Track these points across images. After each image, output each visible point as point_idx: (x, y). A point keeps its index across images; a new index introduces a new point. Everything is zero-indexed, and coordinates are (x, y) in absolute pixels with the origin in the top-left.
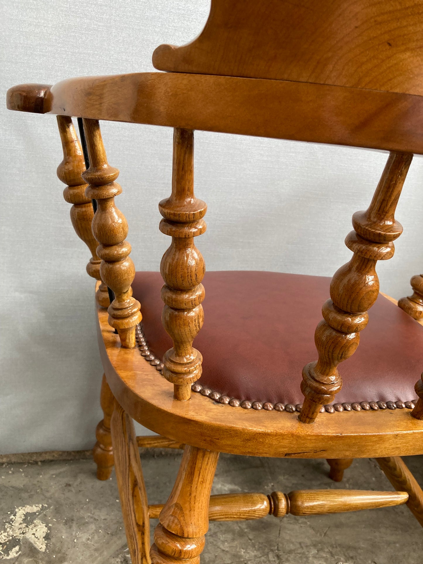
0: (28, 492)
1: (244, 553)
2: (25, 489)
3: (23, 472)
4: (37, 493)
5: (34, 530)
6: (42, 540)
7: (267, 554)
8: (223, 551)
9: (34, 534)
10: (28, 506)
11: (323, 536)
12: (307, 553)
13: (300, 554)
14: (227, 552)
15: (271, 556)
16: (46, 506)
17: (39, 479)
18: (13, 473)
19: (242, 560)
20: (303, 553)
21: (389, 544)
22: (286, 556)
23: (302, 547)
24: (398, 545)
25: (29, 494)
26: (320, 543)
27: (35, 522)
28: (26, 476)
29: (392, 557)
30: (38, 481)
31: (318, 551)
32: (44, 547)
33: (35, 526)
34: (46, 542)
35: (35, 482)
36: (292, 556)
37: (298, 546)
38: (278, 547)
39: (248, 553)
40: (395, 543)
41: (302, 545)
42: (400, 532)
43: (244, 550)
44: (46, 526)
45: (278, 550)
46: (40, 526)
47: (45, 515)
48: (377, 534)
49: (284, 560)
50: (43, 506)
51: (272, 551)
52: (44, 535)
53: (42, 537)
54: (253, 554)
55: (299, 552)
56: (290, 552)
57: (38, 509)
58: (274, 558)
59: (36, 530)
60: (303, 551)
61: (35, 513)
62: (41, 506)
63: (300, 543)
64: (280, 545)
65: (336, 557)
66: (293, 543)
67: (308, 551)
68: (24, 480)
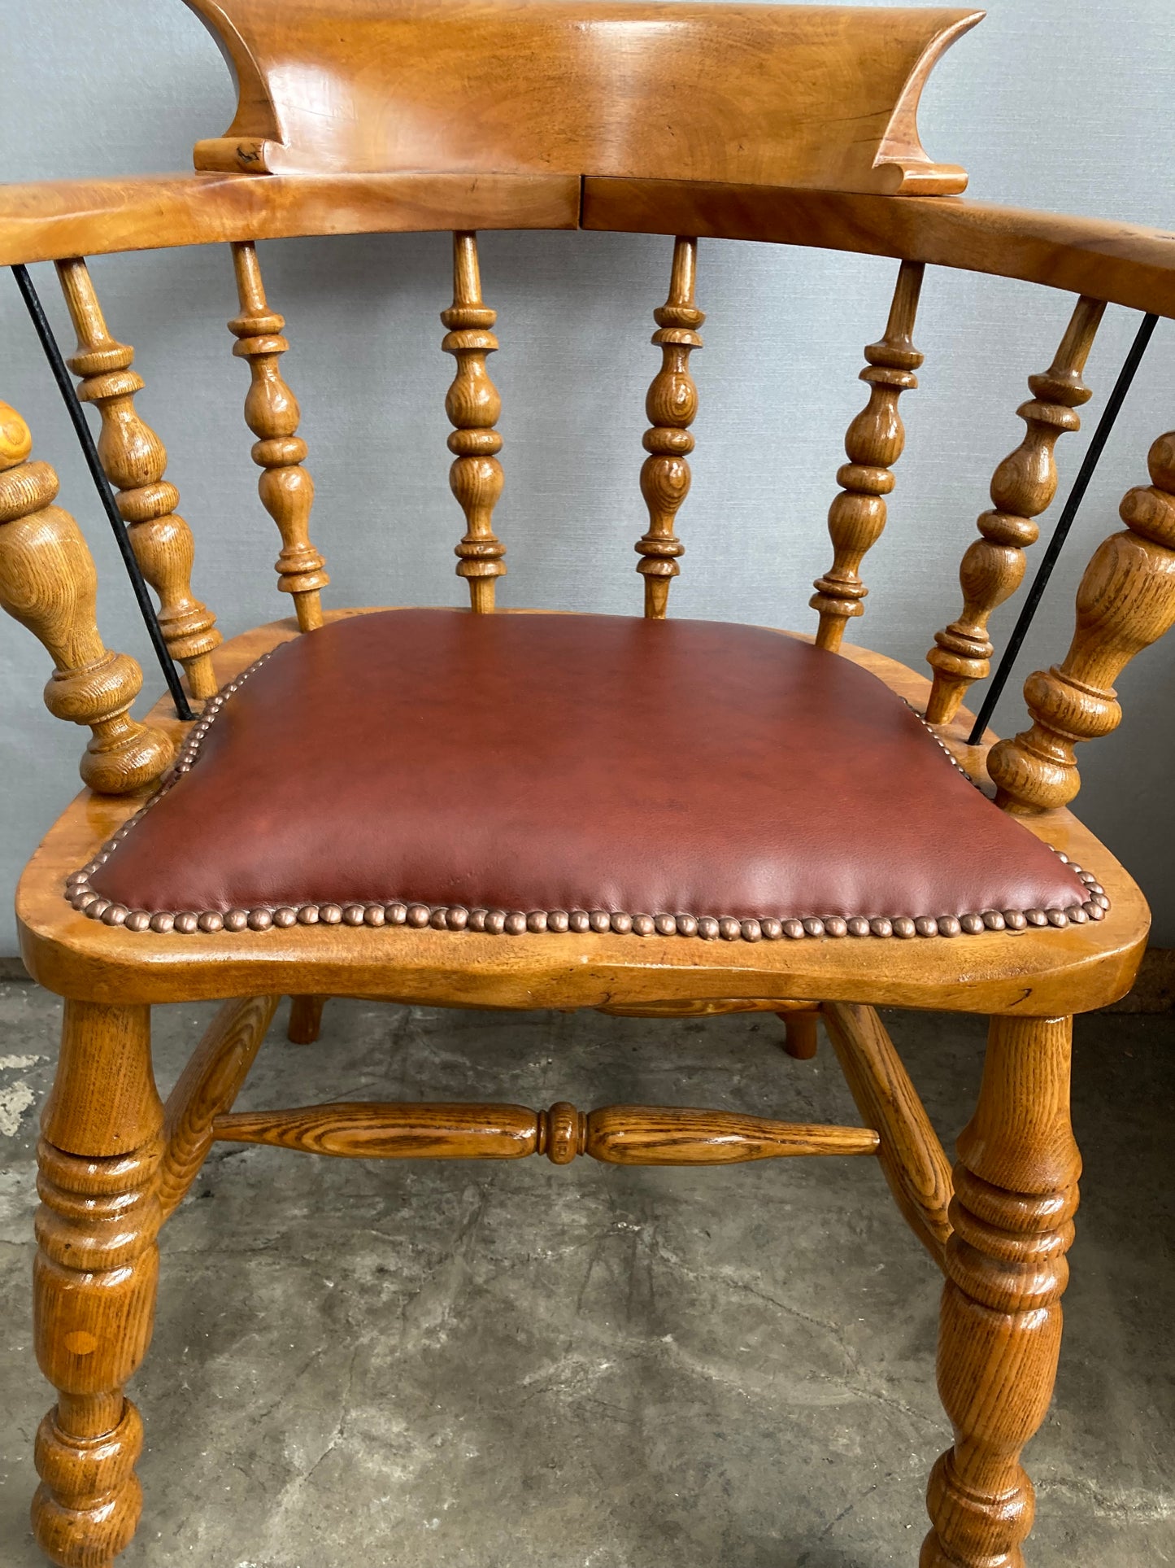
0: (23, 1033)
1: (412, 1181)
2: (19, 1028)
3: (28, 995)
4: (40, 1035)
5: (8, 1097)
6: (16, 1115)
7: (462, 1191)
8: (369, 1173)
9: (4, 1105)
10: (13, 1057)
11: (611, 1170)
12: (554, 1197)
13: (536, 1196)
14: (377, 1175)
15: (469, 1195)
16: (48, 1058)
17: (51, 1012)
18: (8, 996)
19: (401, 1192)
20: (547, 1197)
21: (767, 1201)
22: (503, 1197)
23: (549, 1185)
24: (788, 1208)
25: (23, 1036)
26: (594, 1183)
27: (16, 1084)
28: (30, 1004)
29: (758, 1227)
30: (49, 1015)
31: (583, 1196)
32: (15, 1128)
33: (12, 1092)
34: (22, 1120)
35: (43, 1016)
36: (517, 1199)
37: (543, 1182)
38: (493, 1180)
39: (422, 1183)
40: (783, 1202)
41: (553, 1181)
42: (813, 1182)
43: (415, 1177)
44: (33, 1094)
45: (491, 1184)
46: (21, 1093)
47: (40, 1075)
48: (750, 1181)
49: (494, 1202)
50: (40, 1058)
51: (477, 1184)
52: (23, 1109)
53: (19, 1111)
54: (431, 1185)
55: (538, 1192)
56: (517, 1191)
57: (30, 1063)
58: (473, 1196)
59: (12, 1099)
60: (550, 1191)
61: (20, 1070)
62: (37, 1058)
63: (549, 1178)
64: (502, 1176)
65: (618, 1212)
66: (532, 1176)
67: (559, 1194)
68: (23, 1011)
